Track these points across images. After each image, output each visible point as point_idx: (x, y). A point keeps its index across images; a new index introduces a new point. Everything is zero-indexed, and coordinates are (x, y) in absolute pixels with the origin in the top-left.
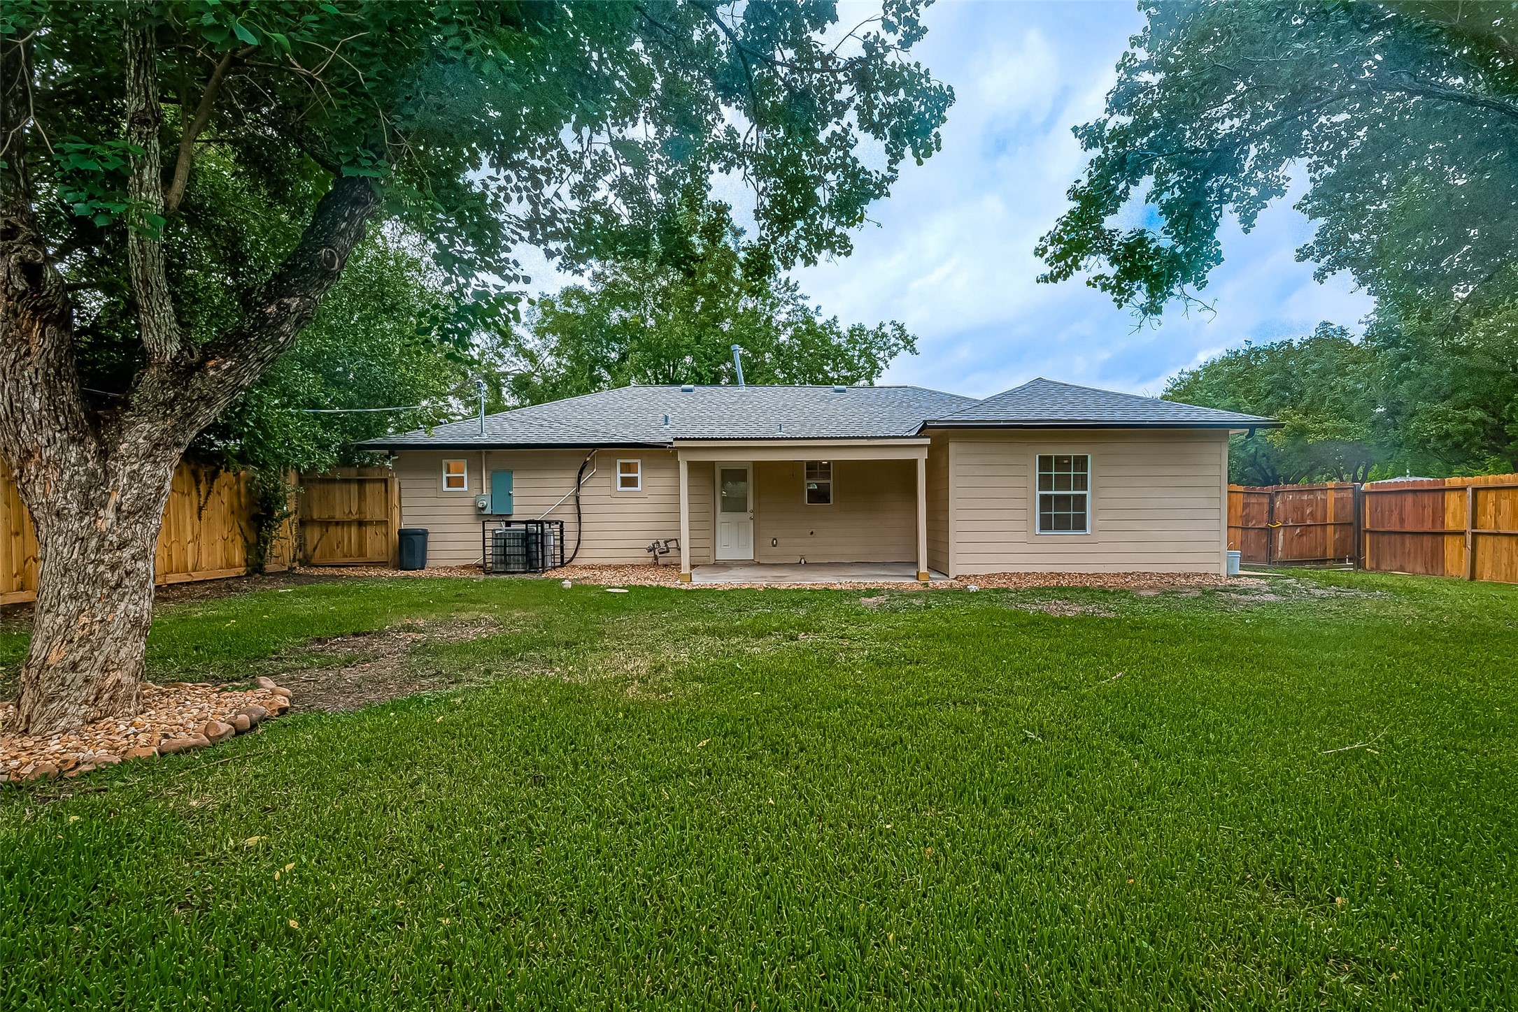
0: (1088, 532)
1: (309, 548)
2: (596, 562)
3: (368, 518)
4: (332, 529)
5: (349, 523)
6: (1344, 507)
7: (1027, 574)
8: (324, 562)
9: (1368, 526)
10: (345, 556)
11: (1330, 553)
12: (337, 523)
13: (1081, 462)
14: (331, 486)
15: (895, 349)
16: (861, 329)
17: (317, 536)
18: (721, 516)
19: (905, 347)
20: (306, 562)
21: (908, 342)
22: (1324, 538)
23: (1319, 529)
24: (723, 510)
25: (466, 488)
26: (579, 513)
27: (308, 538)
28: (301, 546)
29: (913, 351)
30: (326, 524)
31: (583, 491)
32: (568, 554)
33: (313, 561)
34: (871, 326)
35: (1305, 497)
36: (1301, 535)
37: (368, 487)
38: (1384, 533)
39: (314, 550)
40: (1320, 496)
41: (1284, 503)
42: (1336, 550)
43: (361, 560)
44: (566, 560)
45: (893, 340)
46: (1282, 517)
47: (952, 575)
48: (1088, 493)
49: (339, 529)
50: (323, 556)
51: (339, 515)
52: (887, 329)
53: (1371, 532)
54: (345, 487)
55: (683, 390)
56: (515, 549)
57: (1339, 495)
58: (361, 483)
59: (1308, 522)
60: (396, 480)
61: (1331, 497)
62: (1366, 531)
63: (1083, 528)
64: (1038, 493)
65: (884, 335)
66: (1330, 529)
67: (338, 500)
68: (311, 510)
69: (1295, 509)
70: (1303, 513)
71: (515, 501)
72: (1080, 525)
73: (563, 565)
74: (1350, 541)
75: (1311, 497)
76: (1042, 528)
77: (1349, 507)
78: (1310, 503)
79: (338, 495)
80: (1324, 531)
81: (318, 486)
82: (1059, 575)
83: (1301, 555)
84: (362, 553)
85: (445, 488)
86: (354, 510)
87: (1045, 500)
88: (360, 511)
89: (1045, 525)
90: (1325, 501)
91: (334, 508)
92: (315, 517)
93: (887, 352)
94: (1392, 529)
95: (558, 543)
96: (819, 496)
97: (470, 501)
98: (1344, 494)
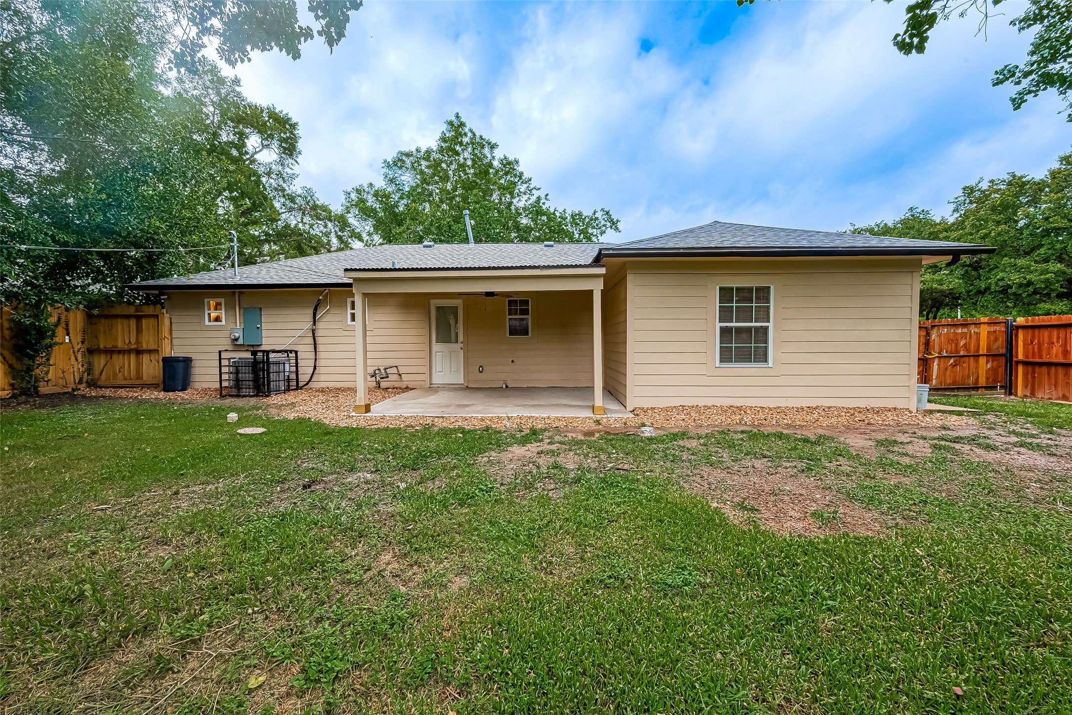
0: (770, 365)
1: (97, 372)
2: (330, 385)
3: (145, 347)
4: (115, 357)
5: (129, 352)
6: (996, 339)
7: (707, 407)
8: (108, 383)
9: (1021, 357)
10: (125, 379)
11: (982, 382)
12: (119, 352)
13: (763, 293)
14: (114, 321)
15: (604, 228)
16: (580, 214)
17: (103, 362)
18: (436, 347)
19: (611, 227)
20: (92, 384)
21: (613, 223)
22: (977, 368)
23: (972, 359)
24: (437, 342)
25: (224, 323)
26: (315, 344)
27: (96, 363)
28: (89, 371)
29: (617, 229)
30: (111, 352)
31: (320, 325)
32: (303, 378)
33: (99, 383)
34: (587, 212)
35: (959, 331)
36: (954, 366)
37: (144, 321)
38: (1041, 364)
39: (101, 374)
40: (973, 329)
41: (939, 336)
42: (987, 379)
43: (138, 382)
44: (301, 384)
45: (603, 222)
46: (937, 348)
47: (630, 407)
48: (771, 325)
49: (121, 356)
50: (108, 379)
51: (120, 345)
52: (599, 215)
53: (1025, 363)
54: (126, 321)
55: (424, 246)
56: (247, 375)
57: (992, 329)
58: (139, 318)
59: (962, 353)
60: (167, 316)
61: (984, 330)
62: (1018, 362)
63: (765, 360)
64: (718, 325)
65: (597, 219)
66: (982, 360)
67: (120, 332)
68: (98, 341)
69: (950, 341)
70: (957, 345)
71: (264, 333)
72: (763, 357)
73: (298, 388)
74: (1001, 370)
75: (965, 330)
76: (721, 361)
77: (1002, 339)
78: (964, 335)
79: (120, 328)
80: (977, 362)
81: (103, 321)
82: (740, 408)
83: (954, 383)
84: (139, 376)
85: (207, 323)
86: (133, 340)
87: (725, 331)
88: (138, 342)
89: (726, 356)
90: (978, 334)
91: (116, 339)
92: (102, 346)
93: (599, 231)
94: (1054, 360)
95: (294, 369)
96: (519, 331)
97: (227, 334)
98: (997, 328)
